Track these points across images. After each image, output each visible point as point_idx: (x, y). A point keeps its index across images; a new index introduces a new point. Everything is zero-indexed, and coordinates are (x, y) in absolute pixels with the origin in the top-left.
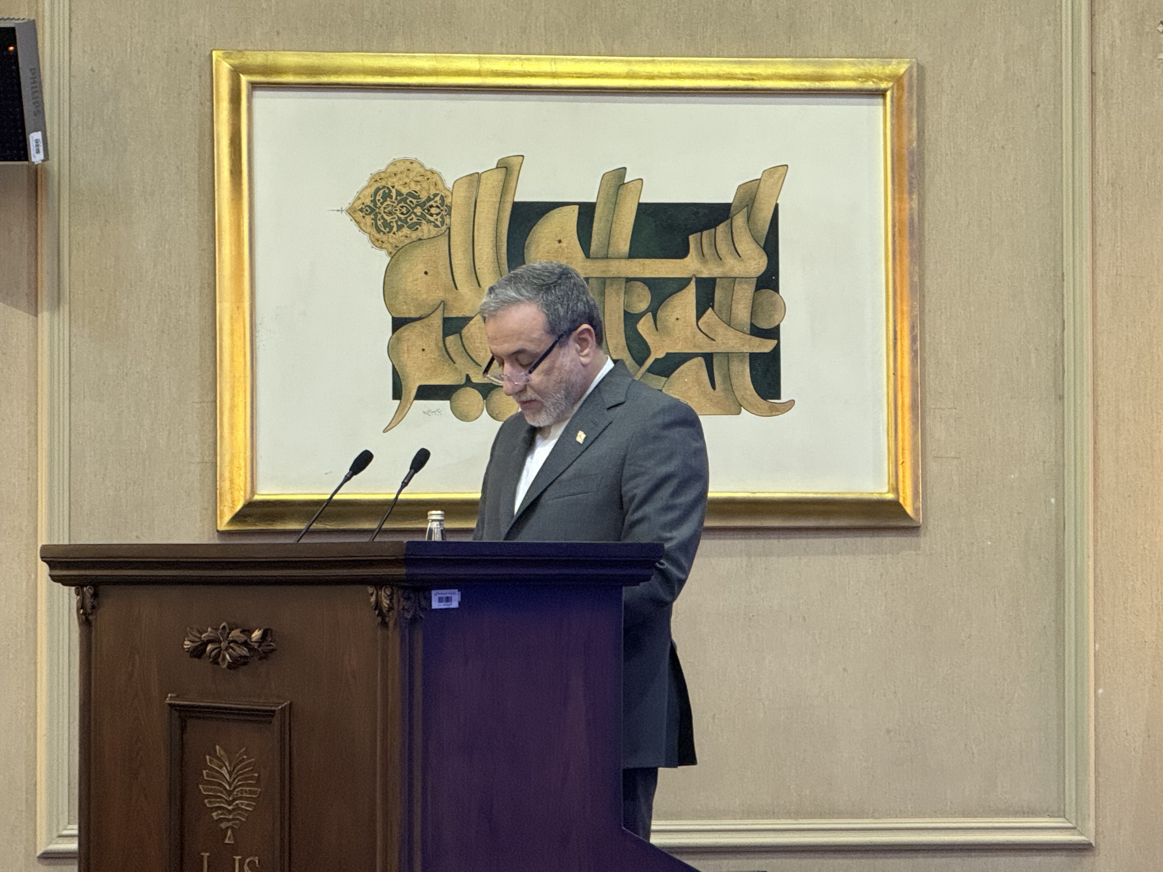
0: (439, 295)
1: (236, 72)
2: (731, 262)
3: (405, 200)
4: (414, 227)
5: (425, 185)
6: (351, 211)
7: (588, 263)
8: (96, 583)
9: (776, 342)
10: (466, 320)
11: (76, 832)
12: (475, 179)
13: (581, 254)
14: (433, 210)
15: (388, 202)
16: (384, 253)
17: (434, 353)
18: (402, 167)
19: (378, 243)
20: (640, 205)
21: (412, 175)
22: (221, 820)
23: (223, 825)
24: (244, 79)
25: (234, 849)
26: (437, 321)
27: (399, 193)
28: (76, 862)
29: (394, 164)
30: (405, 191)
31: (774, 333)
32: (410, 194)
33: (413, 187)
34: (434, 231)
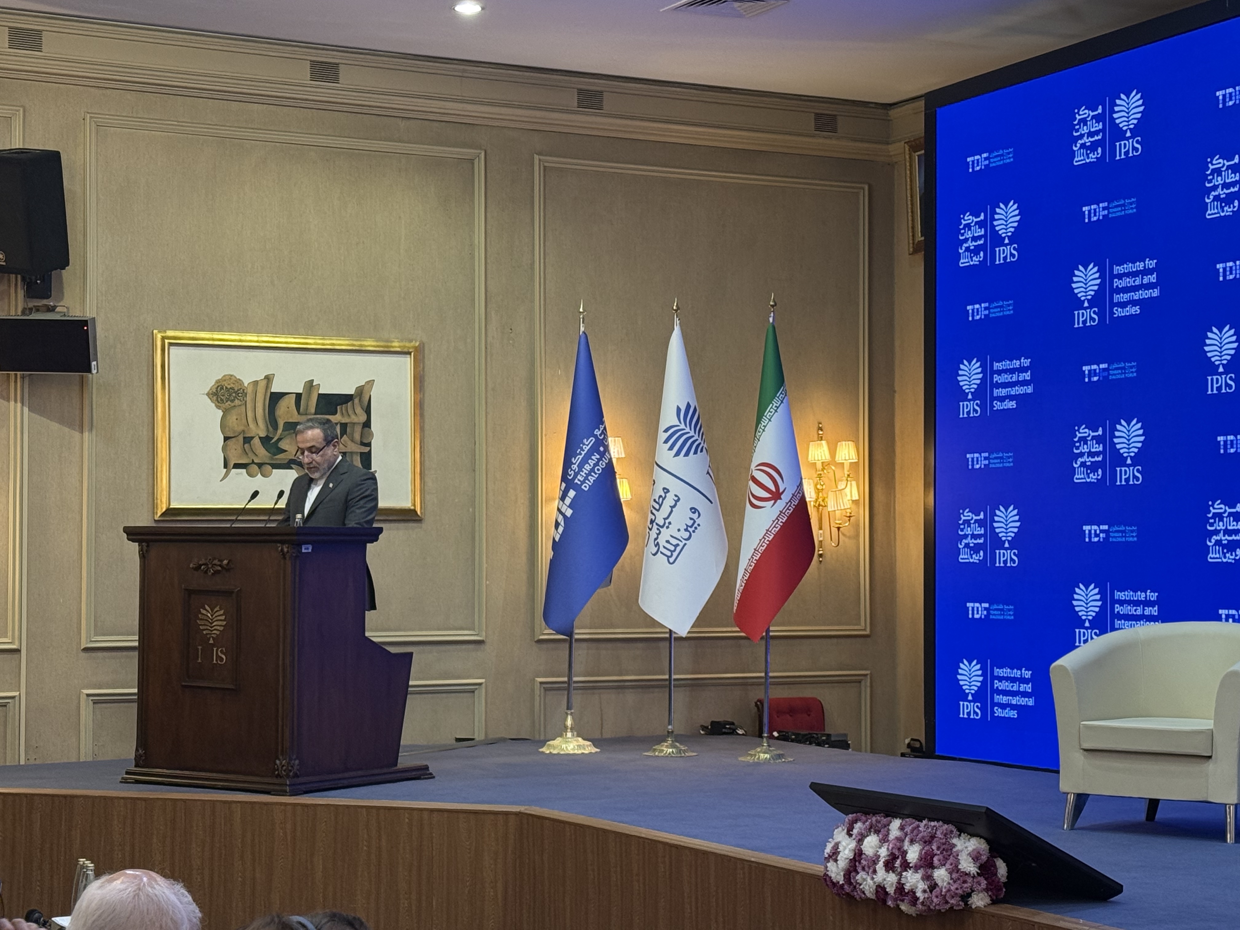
0: (241, 428)
1: (163, 338)
2: (353, 417)
3: (229, 391)
4: (232, 401)
5: (237, 385)
6: (208, 394)
7: (299, 416)
8: (148, 542)
9: (369, 448)
10: (252, 438)
11: (137, 639)
12: (256, 383)
13: (297, 413)
14: (240, 395)
15: (222, 391)
16: (220, 411)
17: (240, 451)
18: (227, 377)
19: (218, 407)
20: (319, 394)
21: (232, 381)
22: (207, 634)
23: (208, 636)
24: (167, 341)
25: (213, 645)
26: (241, 438)
27: (226, 388)
28: (137, 651)
29: (224, 376)
30: (229, 387)
31: (369, 445)
32: (231, 388)
33: (232, 385)
34: (240, 403)
